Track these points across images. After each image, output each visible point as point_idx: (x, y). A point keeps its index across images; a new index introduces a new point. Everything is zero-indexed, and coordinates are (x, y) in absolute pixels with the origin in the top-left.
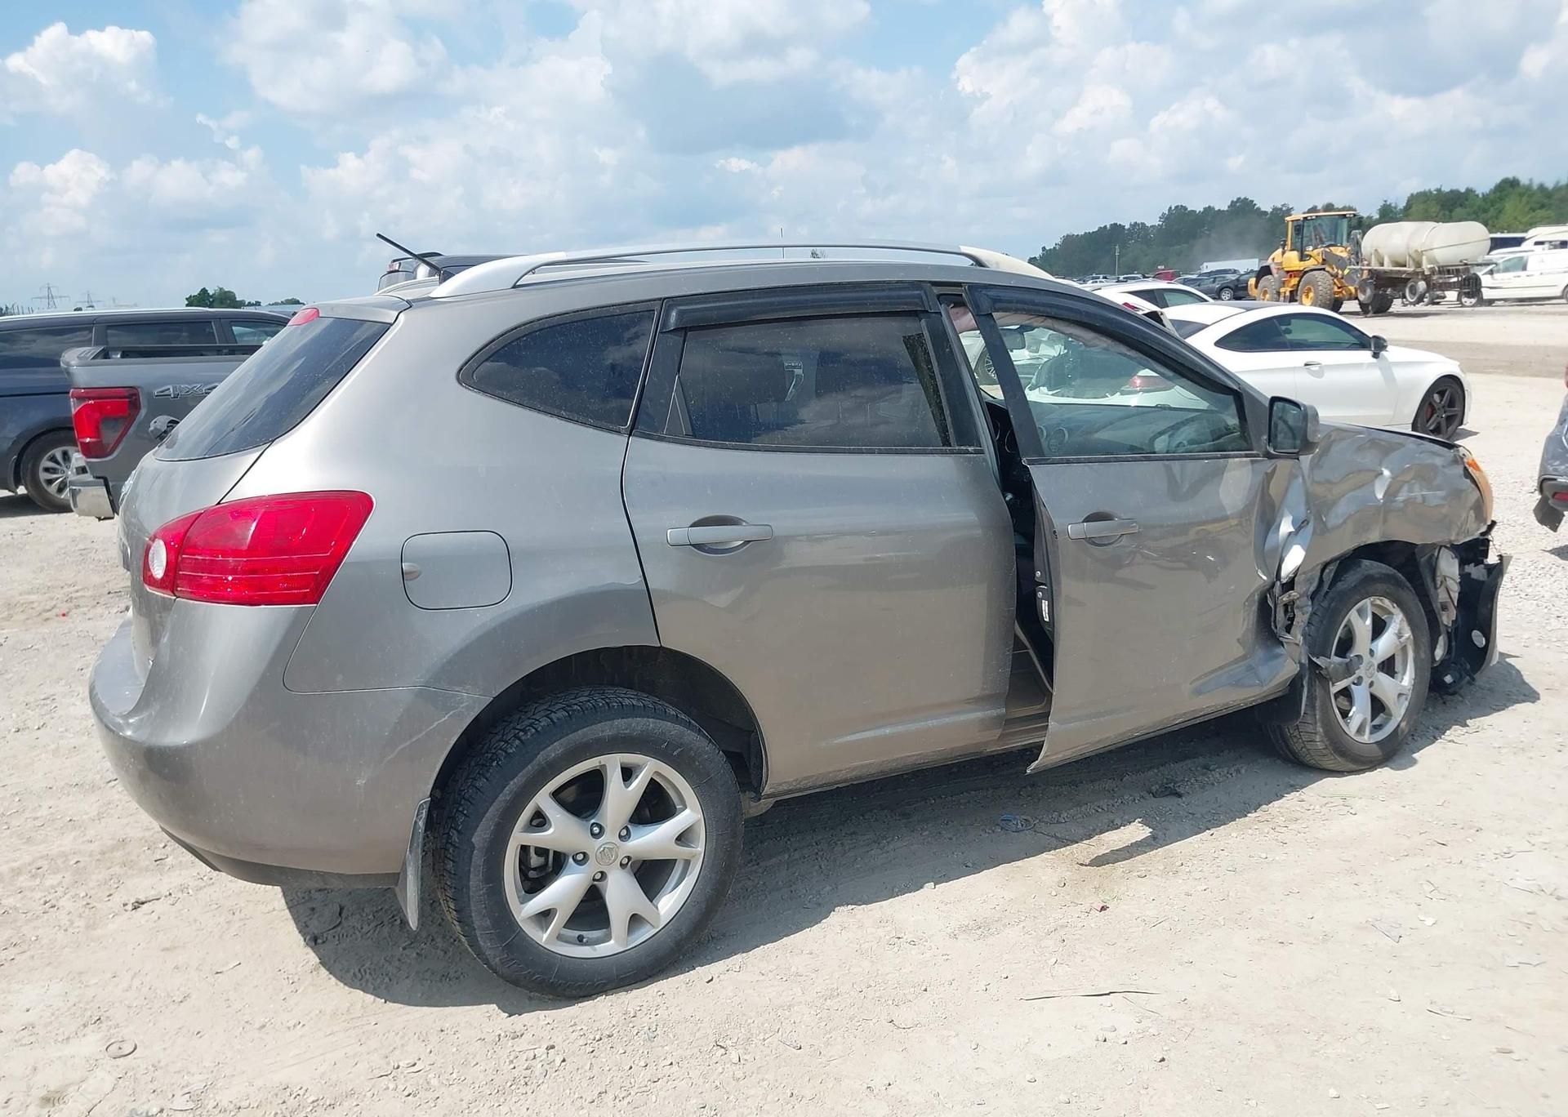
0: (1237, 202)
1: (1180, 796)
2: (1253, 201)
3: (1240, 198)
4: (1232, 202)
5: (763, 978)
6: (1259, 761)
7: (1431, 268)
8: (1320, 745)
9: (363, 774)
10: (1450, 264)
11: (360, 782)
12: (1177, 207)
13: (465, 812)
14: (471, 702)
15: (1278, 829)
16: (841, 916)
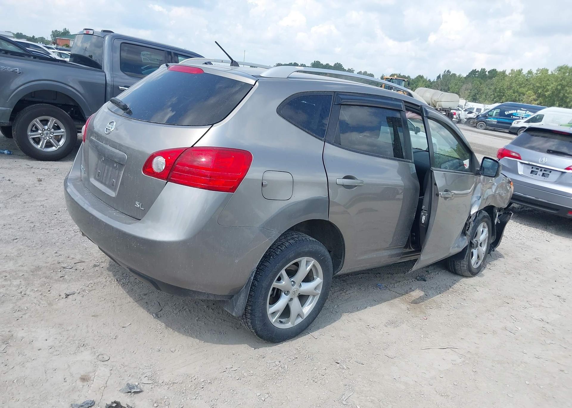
0: (337, 64)
1: (425, 281)
2: (342, 65)
3: (338, 63)
4: (335, 63)
5: (333, 338)
6: (442, 271)
7: (440, 108)
8: (466, 268)
9: (238, 258)
10: (446, 108)
11: (236, 261)
12: (317, 61)
13: (261, 274)
14: (275, 235)
15: (460, 295)
16: (345, 317)
